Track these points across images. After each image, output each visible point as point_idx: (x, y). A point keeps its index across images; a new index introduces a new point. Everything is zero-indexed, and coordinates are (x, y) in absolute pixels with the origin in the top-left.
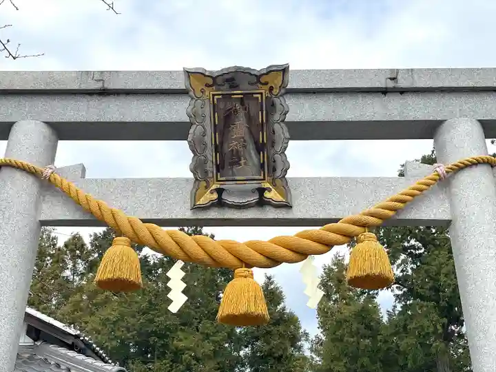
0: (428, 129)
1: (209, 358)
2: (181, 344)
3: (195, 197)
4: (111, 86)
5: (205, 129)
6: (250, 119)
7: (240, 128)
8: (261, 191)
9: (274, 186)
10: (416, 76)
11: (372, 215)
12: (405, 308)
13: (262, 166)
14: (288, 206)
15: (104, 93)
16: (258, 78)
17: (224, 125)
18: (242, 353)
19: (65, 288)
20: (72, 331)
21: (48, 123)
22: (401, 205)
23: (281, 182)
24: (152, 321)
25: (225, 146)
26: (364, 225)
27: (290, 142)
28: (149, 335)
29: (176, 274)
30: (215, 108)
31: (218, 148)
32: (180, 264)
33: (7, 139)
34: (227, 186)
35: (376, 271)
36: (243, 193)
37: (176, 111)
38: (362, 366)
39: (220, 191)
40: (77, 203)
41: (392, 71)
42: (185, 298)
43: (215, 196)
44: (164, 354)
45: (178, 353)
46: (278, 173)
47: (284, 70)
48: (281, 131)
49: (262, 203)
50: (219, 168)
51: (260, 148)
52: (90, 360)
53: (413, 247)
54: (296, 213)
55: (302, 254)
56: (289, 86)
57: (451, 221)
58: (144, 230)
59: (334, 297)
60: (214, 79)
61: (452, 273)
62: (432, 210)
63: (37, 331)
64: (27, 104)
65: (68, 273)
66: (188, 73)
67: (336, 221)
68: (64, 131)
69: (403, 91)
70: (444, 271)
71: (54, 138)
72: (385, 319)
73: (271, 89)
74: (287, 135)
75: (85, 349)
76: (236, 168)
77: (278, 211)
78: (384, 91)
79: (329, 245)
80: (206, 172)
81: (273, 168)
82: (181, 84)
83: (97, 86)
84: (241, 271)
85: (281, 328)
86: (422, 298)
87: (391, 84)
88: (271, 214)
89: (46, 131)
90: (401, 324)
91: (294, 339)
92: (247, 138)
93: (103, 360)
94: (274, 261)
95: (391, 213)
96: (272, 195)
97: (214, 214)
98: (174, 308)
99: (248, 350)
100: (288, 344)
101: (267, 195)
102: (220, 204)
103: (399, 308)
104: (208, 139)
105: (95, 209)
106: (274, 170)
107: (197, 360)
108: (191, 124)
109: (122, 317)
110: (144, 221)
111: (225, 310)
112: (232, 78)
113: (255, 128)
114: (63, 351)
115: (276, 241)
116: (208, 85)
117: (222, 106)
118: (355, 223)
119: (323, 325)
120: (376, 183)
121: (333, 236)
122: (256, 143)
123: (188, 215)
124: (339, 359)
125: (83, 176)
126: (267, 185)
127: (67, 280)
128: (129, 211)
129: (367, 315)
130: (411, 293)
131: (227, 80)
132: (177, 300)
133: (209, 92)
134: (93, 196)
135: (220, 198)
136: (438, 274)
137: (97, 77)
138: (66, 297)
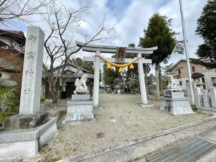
3: (116, 60)
4: (107, 47)
11: (132, 62)
13: (122, 57)
14: (124, 61)
15: (106, 48)
16: (123, 48)
17: (119, 53)
22: (134, 62)
26: (131, 64)
31: (118, 55)
32: (115, 67)
33: (96, 52)
36: (120, 60)
37: (115, 51)
39: (118, 60)
40: (104, 60)
49: (122, 61)
50: (118, 57)
51: (122, 55)
57: (138, 63)
68: (101, 52)
69: (135, 50)
76: (120, 57)
82: (116, 48)
84: (121, 68)
89: (99, 52)
98: (115, 71)
102: (118, 61)
110: (111, 62)
111: (119, 71)
112: (121, 48)
117: (119, 51)
133: (118, 49)
134: (106, 60)
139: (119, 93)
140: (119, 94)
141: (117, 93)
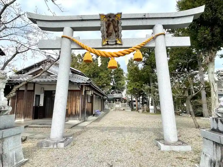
0: (151, 27)
1: (106, 77)
2: (100, 75)
3: (102, 43)
4: (84, 18)
5: (104, 28)
6: (114, 25)
7: (111, 27)
8: (116, 41)
9: (119, 40)
10: (149, 15)
11: (139, 46)
12: (144, 67)
13: (116, 36)
14: (121, 45)
15: (82, 20)
16: (115, 16)
17: (108, 27)
18: (112, 76)
19: (78, 64)
20: (80, 72)
21: (71, 27)
22: (145, 44)
23: (120, 40)
24: (95, 70)
25: (108, 32)
26: (137, 48)
27: (122, 31)
28: (95, 73)
29: (99, 59)
30: (106, 23)
31: (107, 32)
32: (100, 57)
33: (63, 31)
34: (109, 40)
35: (139, 57)
36: (113, 42)
37: (97, 24)
38: (135, 78)
39: (107, 42)
41: (144, 14)
42: (101, 64)
43: (107, 43)
44: (98, 77)
45: (100, 77)
46: (120, 37)
47: (121, 14)
48: (120, 28)
49: (116, 44)
50: (107, 36)
51: (116, 32)
52: (84, 77)
53: (146, 55)
54: (123, 46)
55: (124, 54)
56: (122, 18)
57: (155, 47)
58: (92, 50)
59: (130, 65)
60: (106, 16)
61: (155, 60)
62: (151, 45)
63: (73, 72)
64: (66, 23)
65: (78, 61)
66: (100, 15)
67: (132, 47)
68: (74, 29)
69: (146, 18)
70: (153, 59)
71: (72, 31)
72: (140, 69)
73: (118, 18)
74: (122, 29)
75: (83, 75)
76: (111, 37)
77: (120, 45)
78: (143, 19)
79: (130, 52)
80: (105, 37)
81: (118, 36)
82: (99, 18)
83: (81, 19)
84: (112, 58)
85: (120, 72)
86: (148, 65)
87: (144, 17)
88: (118, 46)
89: (71, 29)
90: (143, 71)
91: (122, 74)
92: (113, 30)
93: (85, 76)
94: (119, 56)
95: (142, 45)
96: (118, 42)
97: (106, 47)
99: (114, 76)
100: (121, 75)
101: (117, 42)
102: (108, 44)
103: (143, 67)
104: (105, 30)
105: (82, 46)
106: (119, 37)
107: (104, 78)
108: (101, 27)
109: (89, 70)
110: (92, 48)
111: (109, 65)
112: (109, 16)
113: (115, 27)
114: (78, 75)
115: (119, 52)
116: (104, 18)
117: (107, 22)
118: (135, 48)
119: (128, 71)
120: (140, 39)
121: (131, 51)
122: (115, 30)
123: (101, 47)
124: (131, 77)
125: (79, 39)
126: (117, 40)
127: (78, 63)
128: (89, 46)
129: (136, 69)
130: (146, 64)
131: (108, 16)
132: (100, 64)
133: (105, 19)
134: (82, 43)
135: (108, 43)
136: (152, 60)
137: (81, 17)
138: (78, 66)
139: (151, 111)
140: (152, 114)
141: (148, 111)
